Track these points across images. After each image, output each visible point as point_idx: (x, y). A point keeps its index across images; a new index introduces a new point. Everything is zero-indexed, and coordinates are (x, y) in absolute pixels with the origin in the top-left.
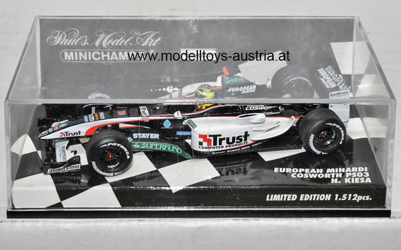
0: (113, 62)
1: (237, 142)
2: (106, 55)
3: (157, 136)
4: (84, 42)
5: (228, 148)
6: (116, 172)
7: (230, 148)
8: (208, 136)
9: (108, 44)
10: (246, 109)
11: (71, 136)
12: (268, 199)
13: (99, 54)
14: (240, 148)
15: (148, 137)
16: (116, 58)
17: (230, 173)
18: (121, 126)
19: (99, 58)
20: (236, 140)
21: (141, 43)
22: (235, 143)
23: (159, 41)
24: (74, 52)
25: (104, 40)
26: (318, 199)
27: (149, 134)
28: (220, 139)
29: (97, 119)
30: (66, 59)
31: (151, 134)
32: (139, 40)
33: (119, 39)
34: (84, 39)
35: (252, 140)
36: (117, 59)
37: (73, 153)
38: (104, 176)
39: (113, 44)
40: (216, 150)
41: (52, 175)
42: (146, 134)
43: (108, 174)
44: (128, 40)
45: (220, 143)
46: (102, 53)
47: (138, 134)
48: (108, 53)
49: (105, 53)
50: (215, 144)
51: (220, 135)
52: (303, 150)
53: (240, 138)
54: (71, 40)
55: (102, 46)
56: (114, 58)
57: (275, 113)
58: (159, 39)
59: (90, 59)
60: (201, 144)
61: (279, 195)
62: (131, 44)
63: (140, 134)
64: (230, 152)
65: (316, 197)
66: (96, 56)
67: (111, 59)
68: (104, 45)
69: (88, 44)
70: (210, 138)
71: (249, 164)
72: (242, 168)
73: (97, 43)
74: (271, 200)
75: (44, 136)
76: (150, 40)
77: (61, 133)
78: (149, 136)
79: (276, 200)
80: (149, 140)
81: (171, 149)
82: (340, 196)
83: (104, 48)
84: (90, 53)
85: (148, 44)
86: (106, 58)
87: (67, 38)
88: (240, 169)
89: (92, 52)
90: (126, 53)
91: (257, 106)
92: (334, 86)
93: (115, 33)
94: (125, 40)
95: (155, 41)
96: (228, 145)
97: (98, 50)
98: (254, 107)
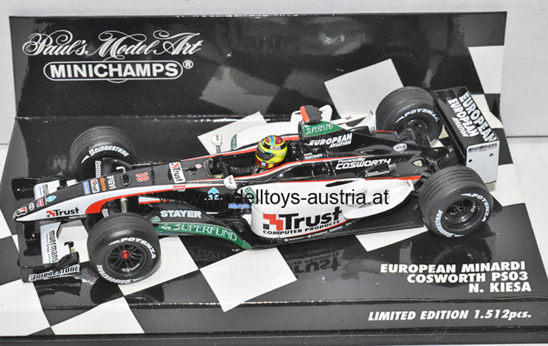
0: (127, 79)
1: (322, 223)
2: (115, 70)
3: (198, 214)
4: (80, 50)
5: (309, 232)
6: (134, 278)
7: (312, 231)
8: (277, 216)
9: (118, 53)
10: (337, 168)
11: (63, 215)
12: (370, 319)
13: (105, 67)
14: (328, 230)
15: (184, 216)
16: (132, 73)
17: (312, 267)
18: (142, 200)
19: (106, 74)
20: (321, 220)
21: (171, 50)
22: (319, 225)
23: (199, 47)
24: (66, 65)
25: (112, 46)
26: (448, 317)
27: (185, 212)
28: (296, 220)
29: (104, 188)
30: (53, 76)
31: (189, 212)
32: (167, 46)
33: (136, 45)
34: (81, 45)
35: (345, 218)
36: (134, 75)
37: (67, 246)
38: (117, 284)
39: (126, 53)
40: (290, 235)
41: (36, 283)
42: (181, 211)
43: (123, 281)
44: (151, 46)
45: (297, 226)
46: (110, 66)
47: (169, 211)
48: (119, 66)
49: (115, 66)
50: (288, 227)
51: (297, 215)
53: (328, 216)
54: (60, 47)
55: (110, 56)
56: (129, 74)
57: (383, 173)
59: (91, 75)
60: (266, 227)
61: (388, 313)
62: (155, 52)
63: (171, 212)
64: (312, 237)
65: (446, 314)
66: (101, 71)
67: (125, 75)
68: (113, 55)
69: (87, 52)
70: (281, 219)
73: (102, 52)
74: (376, 319)
75: (22, 216)
76: (185, 45)
77: (48, 212)
78: (186, 214)
79: (384, 319)
80: (186, 219)
81: (220, 232)
82: (483, 313)
83: (113, 59)
84: (90, 66)
85: (181, 52)
86: (116, 74)
87: (54, 44)
88: (328, 262)
89: (94, 65)
90: (147, 66)
91: (354, 160)
92: (474, 133)
93: (130, 36)
94: (145, 46)
95: (192, 47)
96: (309, 228)
97: (103, 62)
98: (348, 164)
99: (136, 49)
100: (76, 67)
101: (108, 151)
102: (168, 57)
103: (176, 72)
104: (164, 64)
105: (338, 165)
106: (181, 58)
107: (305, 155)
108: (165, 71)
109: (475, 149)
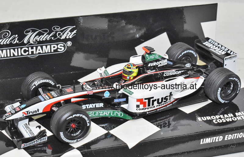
0: (38, 55)
1: (164, 102)
2: (32, 50)
3: (101, 105)
4: (14, 41)
5: (158, 107)
6: (78, 139)
7: (160, 107)
8: (144, 99)
9: (34, 41)
11: (31, 114)
12: (201, 143)
13: (27, 49)
14: (166, 106)
15: (94, 107)
16: (41, 51)
18: (73, 100)
19: (27, 53)
20: (164, 100)
21: (61, 37)
23: (75, 34)
24: (6, 50)
25: (31, 37)
26: (237, 137)
27: (95, 104)
28: (152, 100)
29: (51, 97)
31: (97, 104)
32: (59, 34)
33: (43, 35)
34: (15, 38)
35: (174, 99)
36: (42, 52)
37: (38, 128)
39: (38, 40)
40: (149, 110)
41: (26, 149)
42: (93, 104)
43: (72, 141)
44: (51, 35)
45: (153, 104)
46: (30, 48)
47: (86, 105)
48: (34, 48)
49: (32, 48)
50: (149, 105)
51: (153, 98)
52: (209, 101)
53: (166, 98)
54: (4, 40)
55: (30, 43)
56: (39, 52)
57: (186, 76)
58: (75, 32)
59: (20, 54)
60: (138, 106)
61: (210, 138)
62: (53, 38)
63: (87, 105)
64: (159, 110)
65: (237, 135)
66: (25, 51)
67: (37, 53)
68: (31, 42)
69: (18, 41)
70: (146, 101)
71: (172, 118)
72: (167, 122)
73: (25, 41)
74: (204, 143)
75: (9, 117)
76: (68, 33)
77: (23, 113)
78: (95, 106)
79: (208, 142)
80: (96, 109)
81: (113, 114)
83: (32, 44)
84: (19, 49)
85: (66, 37)
86: (32, 52)
87: (1, 38)
89: (21, 48)
90: (49, 47)
91: (171, 71)
92: (224, 53)
93: (40, 31)
94: (48, 35)
95: (71, 34)
96: (158, 105)
97: (26, 46)
98: (169, 73)
99: (43, 38)
100: (12, 51)
101: (44, 82)
102: (59, 40)
103: (63, 48)
104: (57, 45)
105: (164, 74)
106: (66, 40)
107: (147, 71)
108: (58, 48)
109: (228, 58)
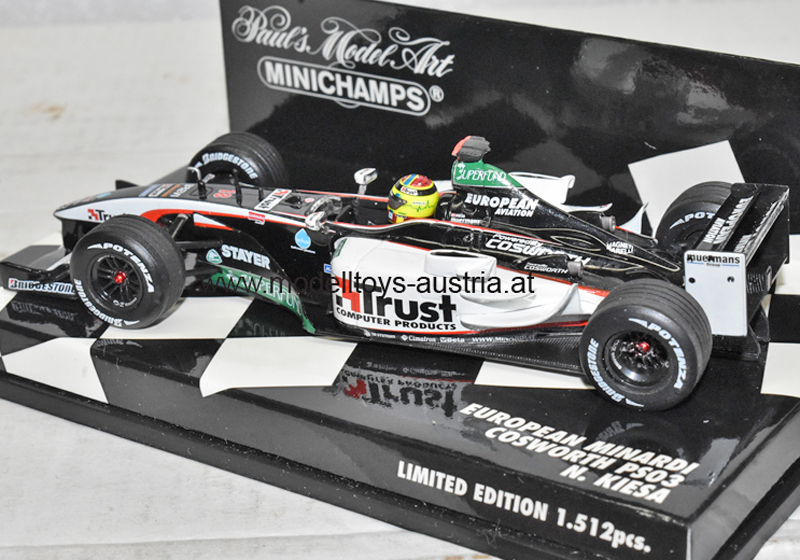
0: (359, 104)
1: (424, 318)
2: (344, 84)
3: (264, 261)
4: (301, 44)
6: (126, 320)
7: (407, 329)
9: (347, 57)
10: (488, 245)
12: (401, 475)
14: (436, 336)
15: (249, 261)
16: (365, 95)
17: (411, 397)
18: (197, 219)
20: (421, 313)
21: (413, 64)
22: (418, 320)
23: (449, 66)
24: (284, 65)
25: (338, 44)
26: (516, 510)
27: (252, 253)
29: (167, 194)
30: (269, 80)
31: (256, 255)
33: (368, 47)
34: (301, 36)
36: (367, 99)
39: (357, 59)
42: (247, 252)
43: (110, 319)
44: (387, 53)
45: (381, 312)
46: (338, 77)
48: (349, 78)
49: (344, 79)
53: (431, 308)
54: (276, 34)
55: (337, 60)
56: (361, 94)
57: (555, 270)
58: (449, 60)
59: (314, 88)
60: (339, 300)
61: (426, 471)
62: (392, 63)
63: (234, 249)
64: (407, 341)
65: (513, 502)
66: (328, 83)
67: (356, 96)
68: (340, 59)
69: (308, 48)
73: (326, 52)
74: (409, 477)
76: (431, 60)
77: (90, 211)
78: (252, 259)
79: (420, 481)
80: (250, 267)
81: (290, 301)
82: (570, 518)
83: (340, 66)
84: (313, 73)
85: (426, 69)
86: (345, 92)
87: (269, 28)
88: (437, 396)
89: (318, 71)
91: (522, 241)
93: (359, 31)
94: (379, 51)
95: (440, 64)
96: (402, 321)
97: (329, 68)
98: (510, 244)
99: (368, 54)
100: (296, 71)
102: (407, 75)
103: (421, 103)
104: (406, 87)
105: (491, 241)
106: (426, 80)
107: (453, 215)
108: (407, 99)
109: (700, 259)
